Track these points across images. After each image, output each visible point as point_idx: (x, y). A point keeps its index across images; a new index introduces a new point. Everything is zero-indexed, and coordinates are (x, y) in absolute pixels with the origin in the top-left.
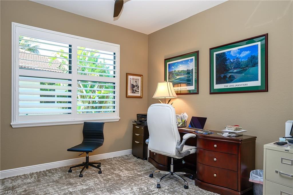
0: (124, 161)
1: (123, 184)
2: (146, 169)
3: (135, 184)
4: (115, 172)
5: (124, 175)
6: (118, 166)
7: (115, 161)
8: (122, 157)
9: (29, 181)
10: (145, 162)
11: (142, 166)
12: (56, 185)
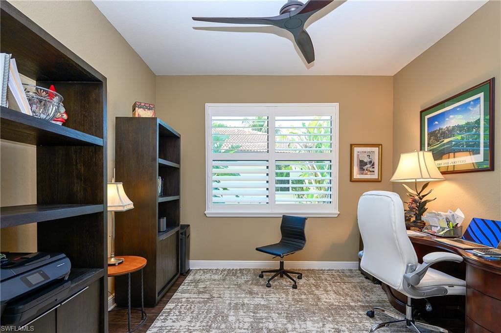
0: (341, 278)
1: (315, 314)
2: (368, 300)
3: (333, 321)
4: (317, 292)
5: (327, 300)
6: (327, 284)
7: (329, 275)
8: (343, 271)
9: (216, 277)
10: (375, 287)
11: (366, 293)
12: (236, 290)
